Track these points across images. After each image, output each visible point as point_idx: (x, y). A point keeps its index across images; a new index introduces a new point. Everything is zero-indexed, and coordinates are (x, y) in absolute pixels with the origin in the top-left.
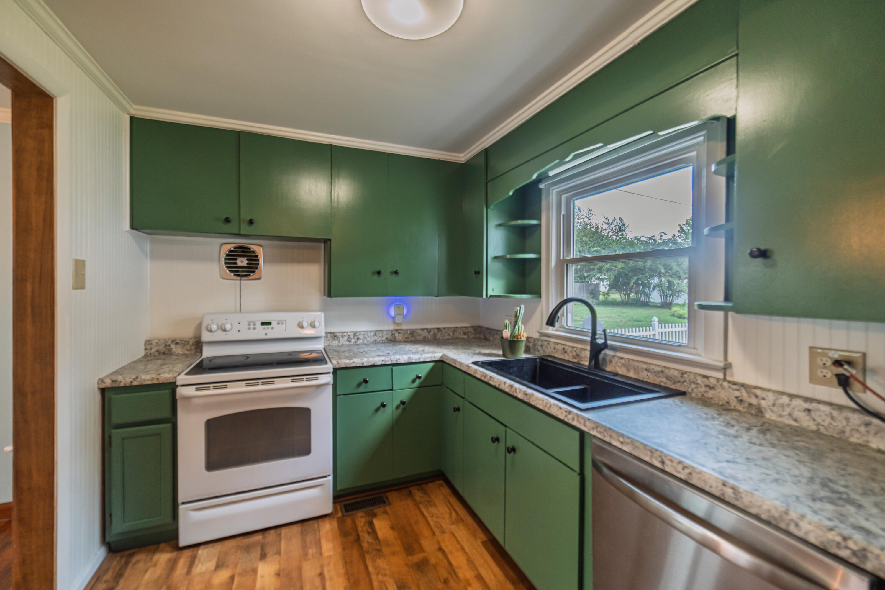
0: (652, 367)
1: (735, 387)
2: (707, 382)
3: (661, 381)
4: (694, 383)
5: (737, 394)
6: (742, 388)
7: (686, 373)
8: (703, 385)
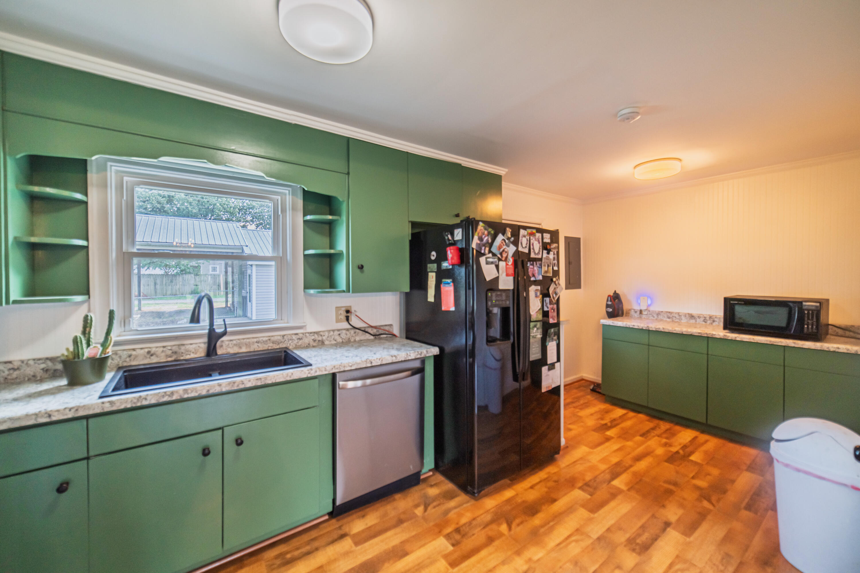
0: (261, 339)
1: (312, 334)
2: (298, 337)
3: (269, 346)
4: (291, 340)
5: (313, 337)
6: (315, 334)
7: (284, 335)
8: (296, 339)
